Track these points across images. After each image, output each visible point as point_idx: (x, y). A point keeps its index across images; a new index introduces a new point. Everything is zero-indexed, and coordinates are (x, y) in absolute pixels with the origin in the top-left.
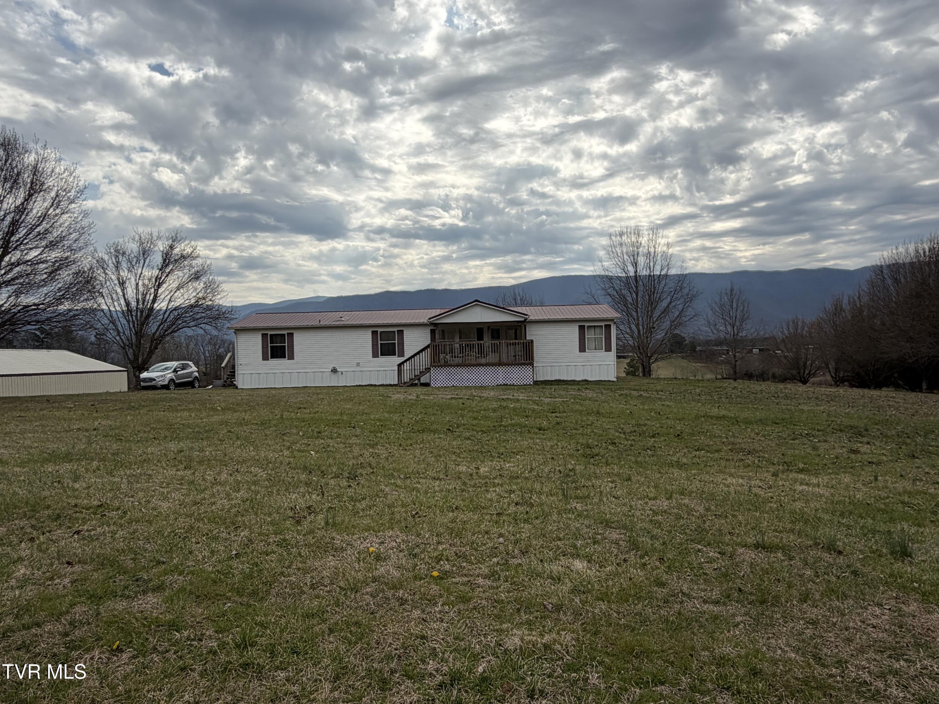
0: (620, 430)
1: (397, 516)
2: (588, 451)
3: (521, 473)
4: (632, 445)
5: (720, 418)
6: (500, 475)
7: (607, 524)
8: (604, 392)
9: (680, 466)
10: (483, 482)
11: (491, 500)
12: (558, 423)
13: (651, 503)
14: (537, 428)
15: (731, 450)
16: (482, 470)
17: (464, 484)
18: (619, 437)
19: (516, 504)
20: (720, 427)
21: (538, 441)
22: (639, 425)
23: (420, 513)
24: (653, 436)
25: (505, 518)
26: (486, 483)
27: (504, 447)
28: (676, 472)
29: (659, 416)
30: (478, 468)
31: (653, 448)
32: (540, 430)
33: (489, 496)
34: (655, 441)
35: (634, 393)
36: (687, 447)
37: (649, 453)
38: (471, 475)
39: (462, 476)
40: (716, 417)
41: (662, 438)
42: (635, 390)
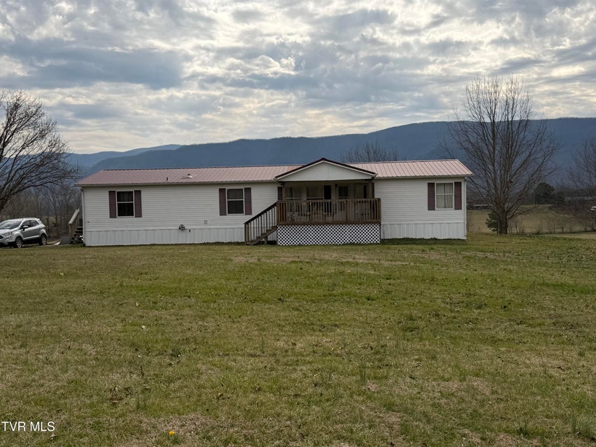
0: (448, 300)
1: (204, 397)
2: (410, 324)
3: (335, 350)
4: (455, 318)
5: (558, 285)
6: (314, 352)
8: (449, 253)
9: (494, 341)
10: (295, 359)
11: (295, 380)
12: (388, 292)
13: (443, 384)
14: (366, 298)
15: (554, 324)
16: (299, 345)
17: (277, 361)
18: (444, 309)
19: (316, 385)
20: (553, 298)
21: (363, 312)
22: (469, 295)
23: (225, 394)
24: (480, 307)
25: (300, 399)
26: (298, 361)
27: (329, 318)
28: (488, 350)
29: (494, 284)
30: (294, 344)
31: (475, 322)
32: (369, 300)
33: (294, 376)
34: (480, 313)
35: (480, 255)
36: (510, 320)
37: (471, 325)
38: (286, 351)
39: (278, 352)
40: (554, 285)
41: (488, 310)
42: (482, 251)
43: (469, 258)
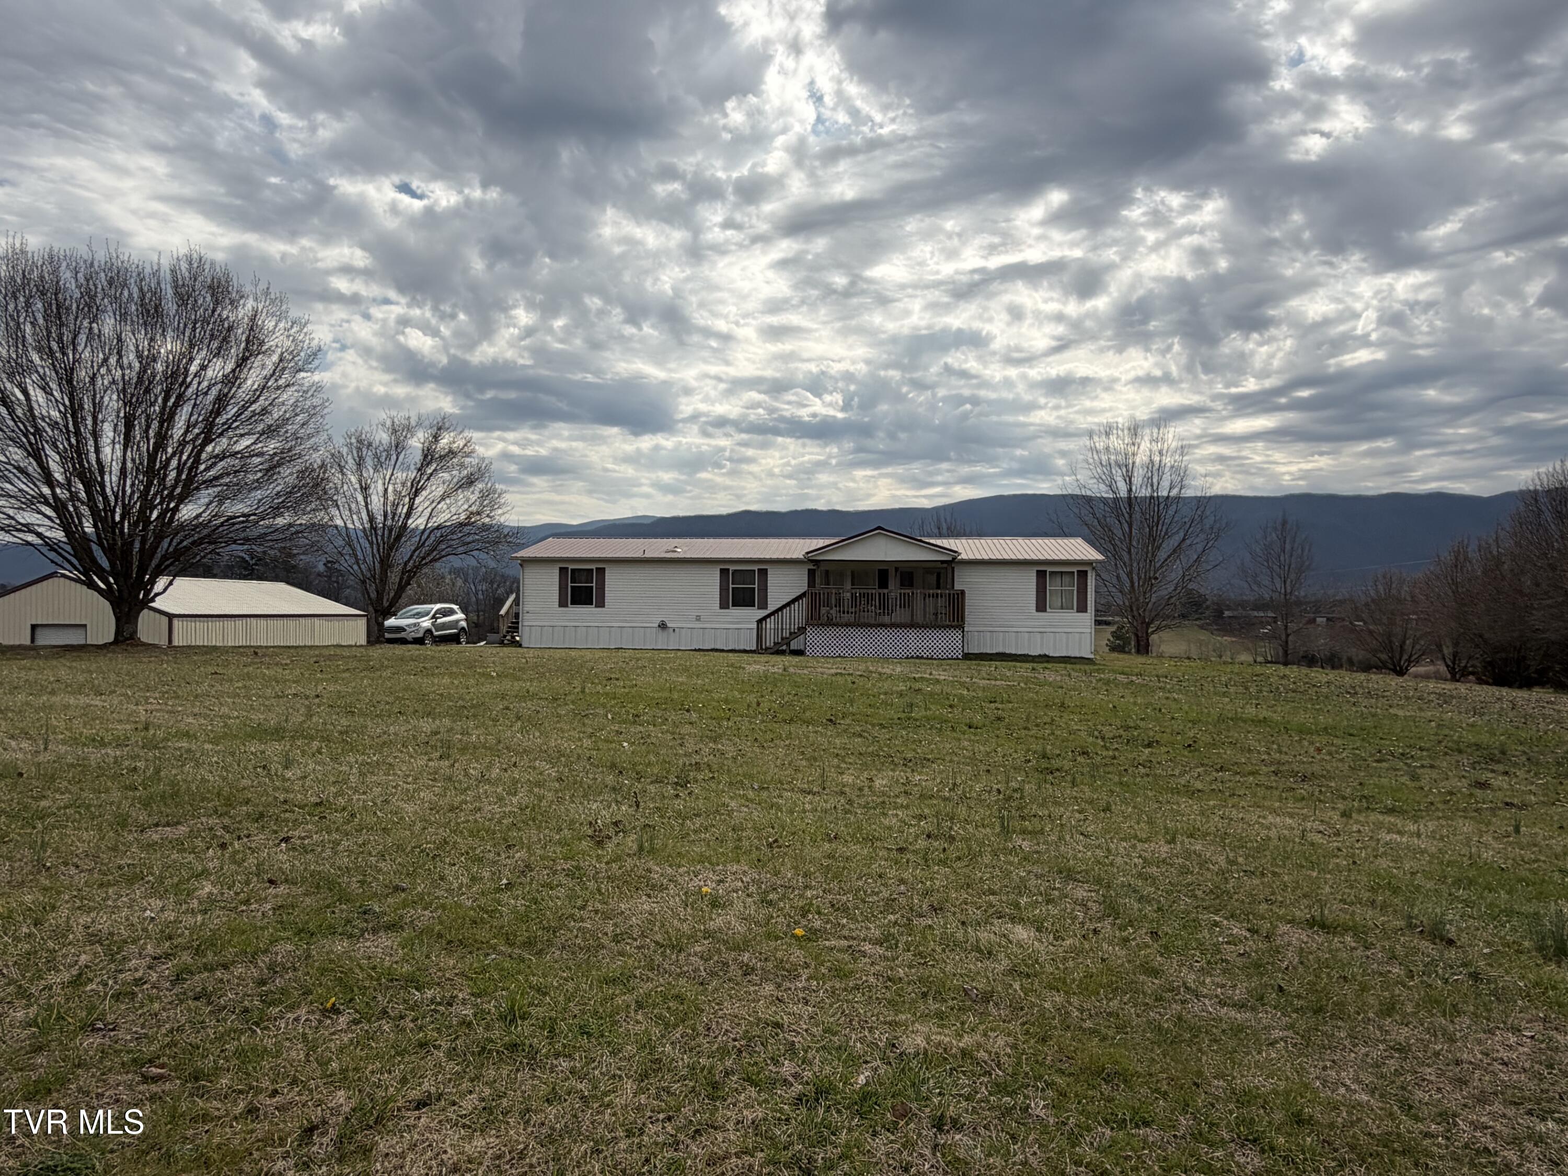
0: (1096, 733)
1: (745, 843)
2: (1044, 764)
3: (938, 791)
4: (1114, 758)
5: (1260, 721)
6: (906, 793)
7: (1069, 875)
8: (1073, 674)
9: (1191, 793)
10: (879, 800)
11: (890, 828)
12: (998, 719)
14: (966, 725)
15: (1275, 773)
16: (878, 783)
17: (850, 802)
18: (1094, 744)
19: (929, 836)
20: (1258, 737)
21: (966, 743)
22: (1127, 728)
23: (781, 841)
24: (1149, 745)
25: (910, 856)
26: (884, 802)
27: (914, 750)
28: (1184, 803)
29: (1159, 715)
30: (871, 780)
31: (1148, 764)
32: (970, 727)
33: (886, 822)
34: (1151, 754)
35: (1121, 678)
36: (1202, 765)
37: (1142, 770)
38: (861, 789)
39: (847, 789)
40: (1253, 721)
41: (1164, 749)
42: (1123, 673)
43: (1107, 683)
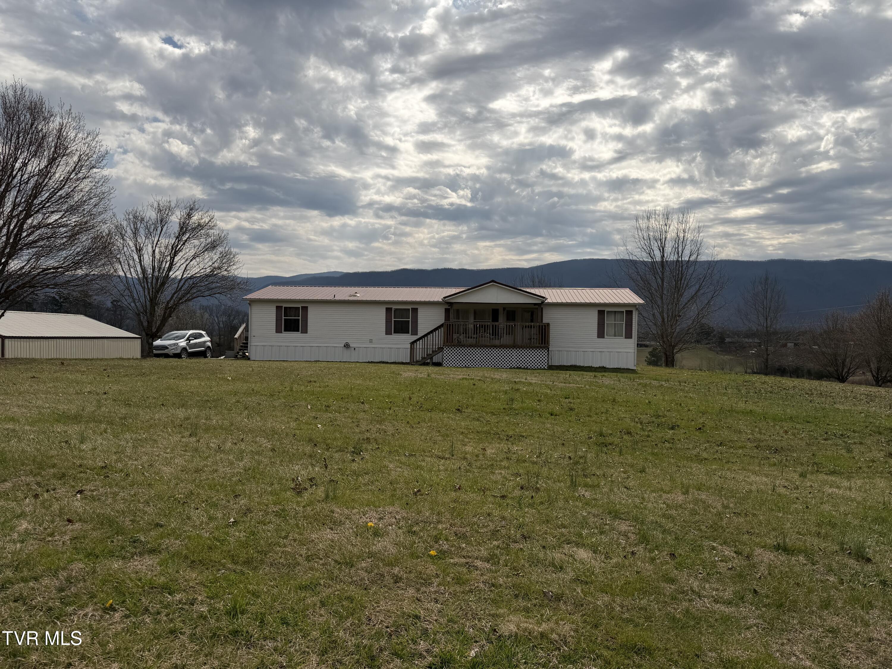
0: (637, 419)
1: (398, 492)
2: (601, 440)
3: (529, 457)
4: (648, 436)
5: (748, 413)
6: (508, 458)
7: (616, 515)
8: (622, 379)
9: (701, 460)
10: (489, 463)
11: (496, 482)
13: (665, 496)
14: (549, 413)
15: (757, 447)
16: (489, 451)
17: (470, 464)
18: (635, 427)
19: (522, 488)
20: (746, 423)
21: (549, 426)
22: (658, 416)
23: (422, 491)
24: (672, 428)
25: (509, 501)
26: (492, 465)
27: (514, 430)
28: (695, 467)
29: (680, 408)
30: (484, 450)
31: (672, 441)
32: (552, 415)
33: (493, 478)
34: (674, 434)
35: (655, 383)
36: (708, 442)
37: (667, 445)
38: (477, 456)
39: (468, 456)
40: (743, 412)
41: (683, 431)
42: (656, 380)
43: (645, 386)
